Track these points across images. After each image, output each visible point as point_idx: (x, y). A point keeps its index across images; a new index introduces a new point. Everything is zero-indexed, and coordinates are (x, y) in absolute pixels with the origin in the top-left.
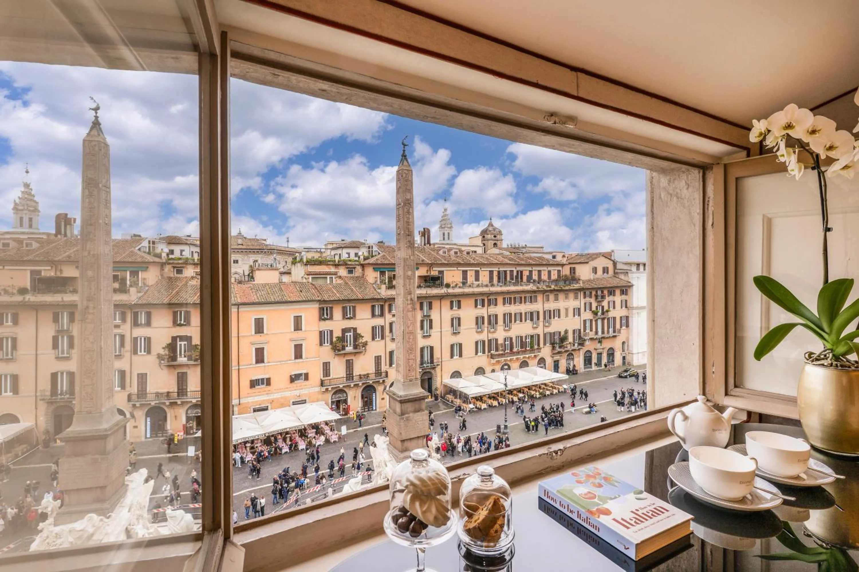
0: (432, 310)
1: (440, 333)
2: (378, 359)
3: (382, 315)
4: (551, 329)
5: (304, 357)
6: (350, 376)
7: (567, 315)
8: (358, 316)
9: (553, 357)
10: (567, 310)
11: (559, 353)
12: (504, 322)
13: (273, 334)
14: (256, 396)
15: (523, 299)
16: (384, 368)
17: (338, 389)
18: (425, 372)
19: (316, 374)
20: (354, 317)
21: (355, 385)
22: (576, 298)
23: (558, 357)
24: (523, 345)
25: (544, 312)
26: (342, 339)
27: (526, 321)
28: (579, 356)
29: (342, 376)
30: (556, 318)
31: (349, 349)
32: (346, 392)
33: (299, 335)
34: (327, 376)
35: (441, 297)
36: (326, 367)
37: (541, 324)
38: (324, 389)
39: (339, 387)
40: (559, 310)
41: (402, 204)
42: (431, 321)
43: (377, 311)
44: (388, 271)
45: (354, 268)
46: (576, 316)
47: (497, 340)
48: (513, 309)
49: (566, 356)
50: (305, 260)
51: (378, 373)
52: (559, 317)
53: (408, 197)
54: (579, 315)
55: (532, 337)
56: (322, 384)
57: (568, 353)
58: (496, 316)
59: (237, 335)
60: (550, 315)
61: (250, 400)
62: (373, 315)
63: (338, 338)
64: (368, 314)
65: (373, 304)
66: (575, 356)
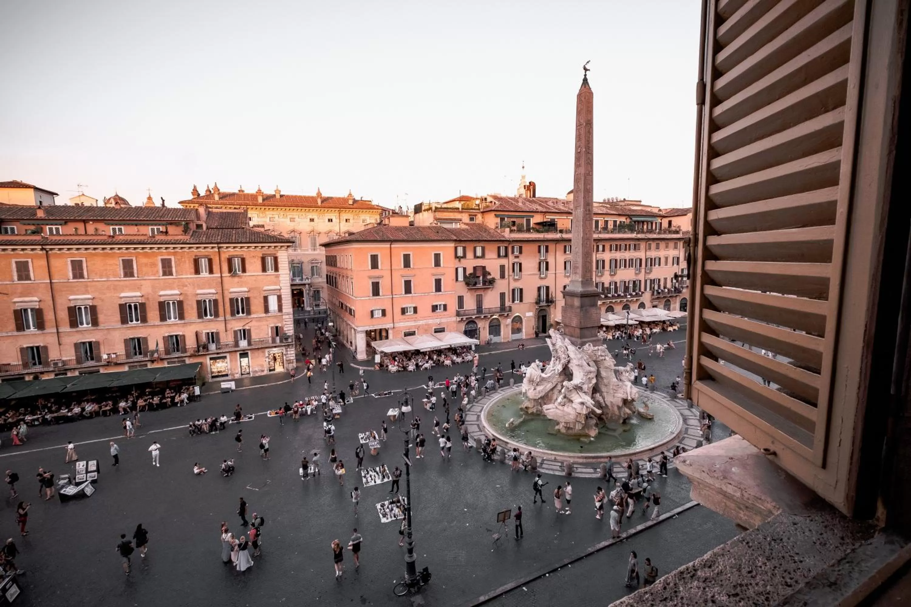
0: (549, 253)
1: (554, 275)
2: (502, 295)
3: (506, 256)
4: (652, 276)
5: (442, 290)
6: (479, 309)
7: (666, 264)
8: (487, 256)
9: (652, 302)
10: (667, 258)
11: (658, 298)
12: (610, 267)
13: (418, 268)
14: (406, 321)
15: (628, 247)
16: (508, 303)
17: (471, 320)
18: (541, 310)
19: (453, 306)
20: (483, 256)
21: (485, 317)
22: (676, 248)
23: (657, 303)
24: (626, 289)
25: (646, 259)
26: (474, 275)
27: (629, 267)
28: (675, 303)
29: (473, 308)
30: (657, 266)
31: (480, 285)
32: (476, 323)
33: (439, 270)
34: (461, 308)
35: (556, 241)
36: (461, 299)
37: (643, 271)
38: (459, 319)
39: (471, 318)
40: (660, 259)
41: (584, 124)
42: (547, 263)
43: (502, 253)
44: (507, 217)
45: (476, 215)
46: (675, 265)
47: (603, 284)
48: (619, 255)
49: (664, 302)
50: (434, 208)
51: (503, 307)
52: (659, 265)
53: (589, 118)
54: (678, 264)
55: (634, 282)
56: (458, 314)
57: (666, 299)
58: (604, 261)
59: (390, 268)
60: (652, 262)
61: (402, 324)
62: (499, 256)
63: (470, 274)
64: (495, 256)
65: (499, 245)
66: (672, 302)
